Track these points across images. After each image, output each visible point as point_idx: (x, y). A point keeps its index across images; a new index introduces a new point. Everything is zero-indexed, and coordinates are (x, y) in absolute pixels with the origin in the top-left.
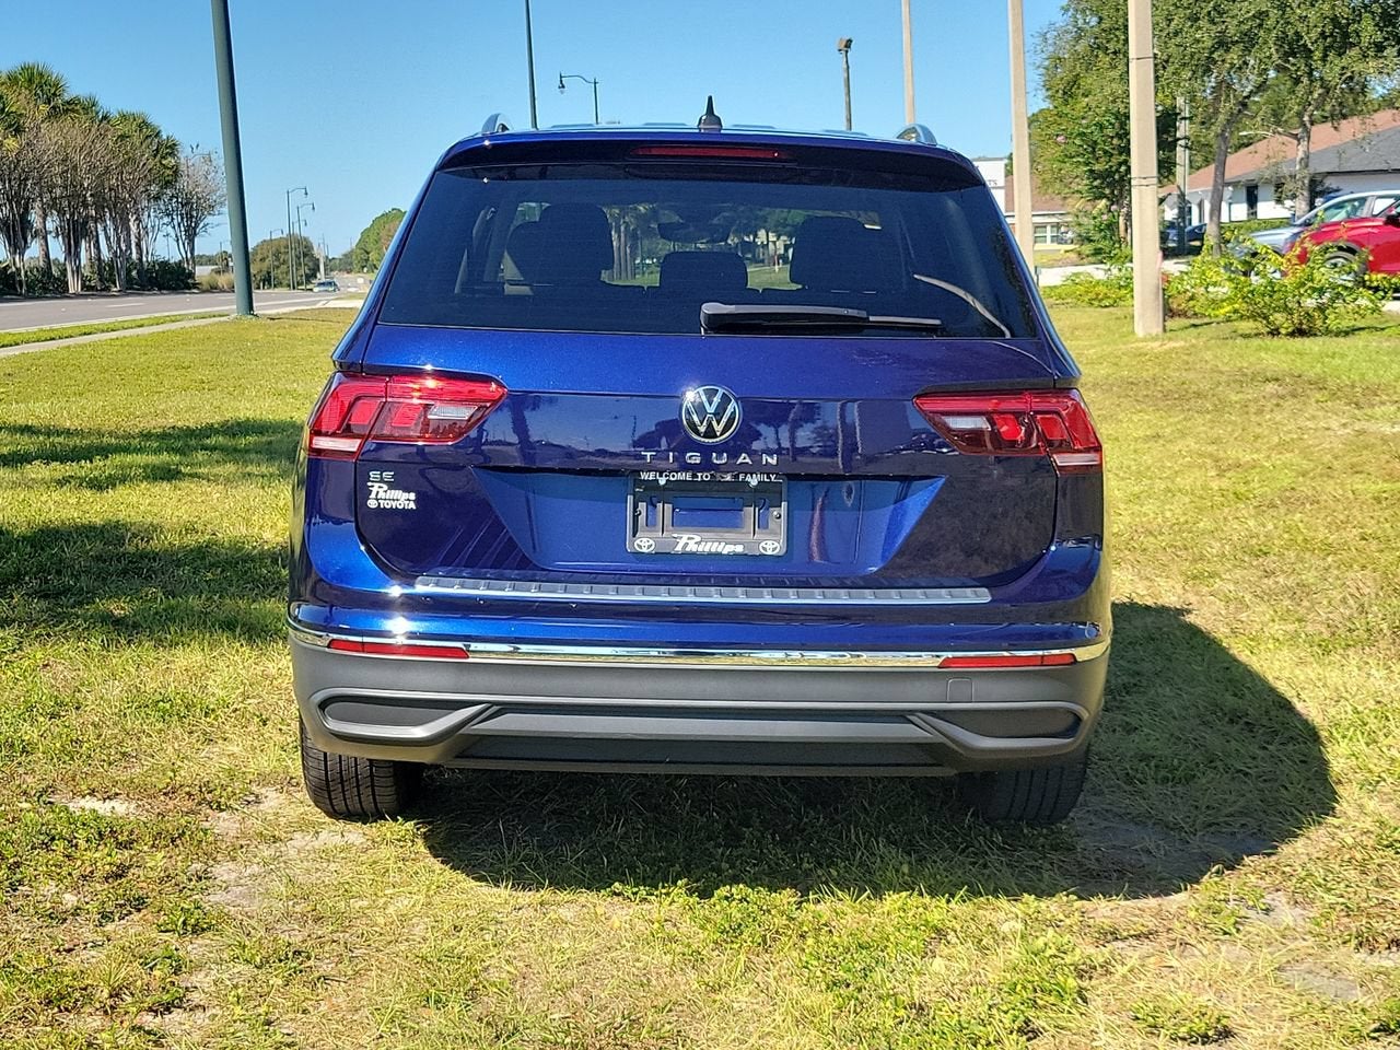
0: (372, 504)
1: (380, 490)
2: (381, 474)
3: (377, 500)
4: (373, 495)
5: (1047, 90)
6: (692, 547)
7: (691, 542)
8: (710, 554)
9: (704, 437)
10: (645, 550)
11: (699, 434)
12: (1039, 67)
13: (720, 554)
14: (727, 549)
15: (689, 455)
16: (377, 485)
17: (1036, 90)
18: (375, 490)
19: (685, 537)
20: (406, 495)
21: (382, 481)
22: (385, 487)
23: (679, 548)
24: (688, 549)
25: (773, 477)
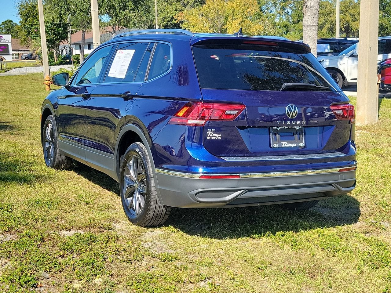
0: (208, 138)
1: (211, 134)
2: (212, 130)
3: (210, 137)
4: (209, 136)
5: (20, 15)
6: (286, 146)
7: (285, 144)
8: (290, 147)
9: (291, 117)
10: (276, 147)
11: (290, 117)
12: (18, 8)
13: (291, 147)
14: (293, 145)
15: (287, 122)
16: (210, 133)
17: (17, 14)
18: (209, 134)
19: (284, 143)
20: (218, 135)
21: (211, 131)
22: (212, 133)
23: (283, 146)
24: (285, 146)
25: (301, 127)
